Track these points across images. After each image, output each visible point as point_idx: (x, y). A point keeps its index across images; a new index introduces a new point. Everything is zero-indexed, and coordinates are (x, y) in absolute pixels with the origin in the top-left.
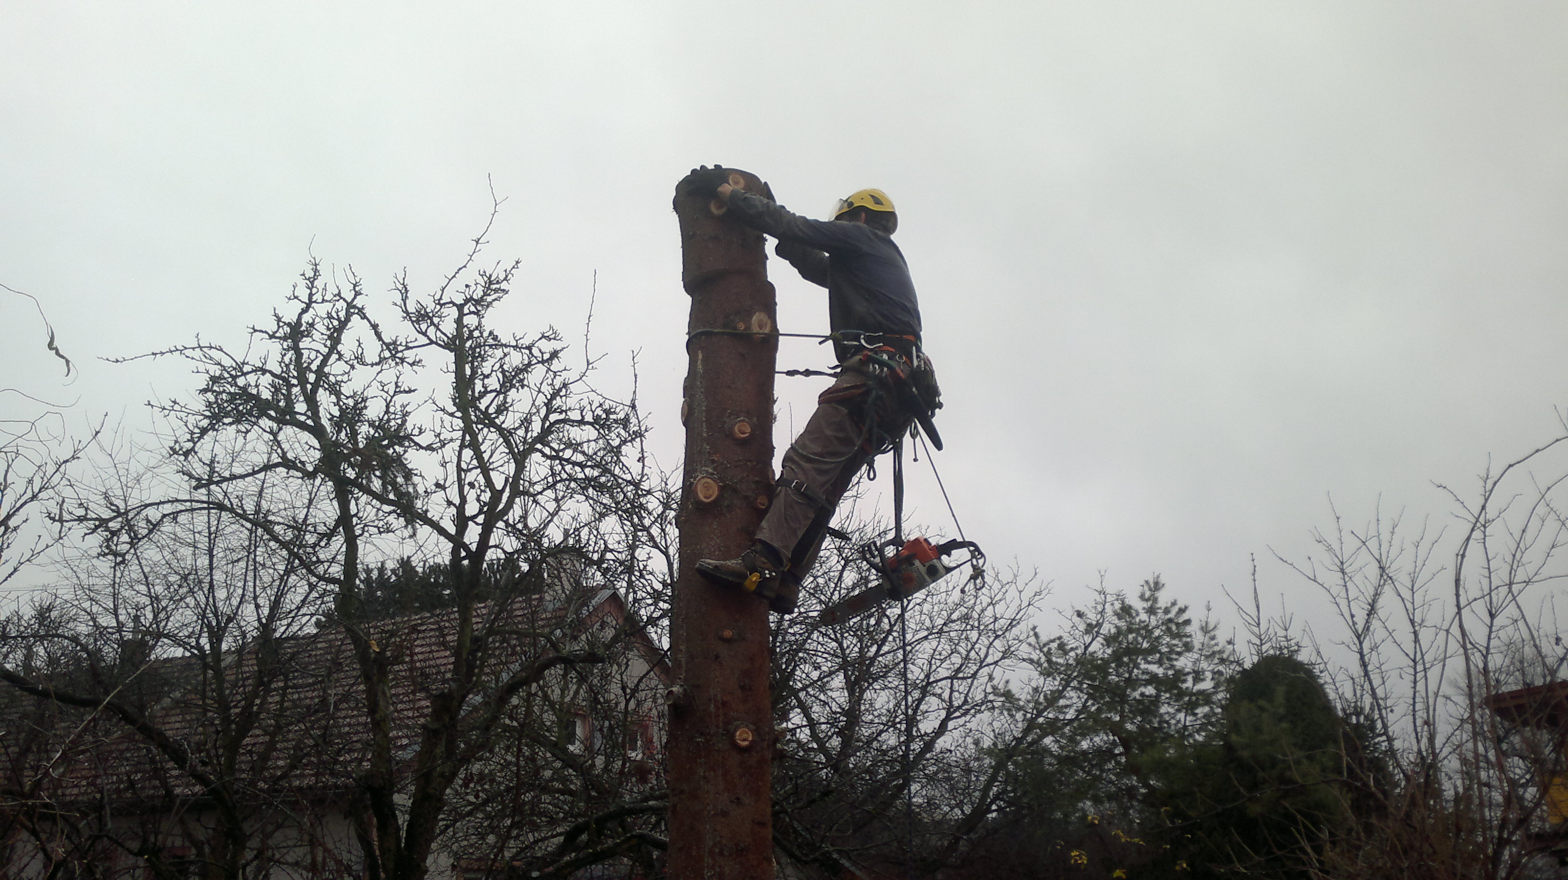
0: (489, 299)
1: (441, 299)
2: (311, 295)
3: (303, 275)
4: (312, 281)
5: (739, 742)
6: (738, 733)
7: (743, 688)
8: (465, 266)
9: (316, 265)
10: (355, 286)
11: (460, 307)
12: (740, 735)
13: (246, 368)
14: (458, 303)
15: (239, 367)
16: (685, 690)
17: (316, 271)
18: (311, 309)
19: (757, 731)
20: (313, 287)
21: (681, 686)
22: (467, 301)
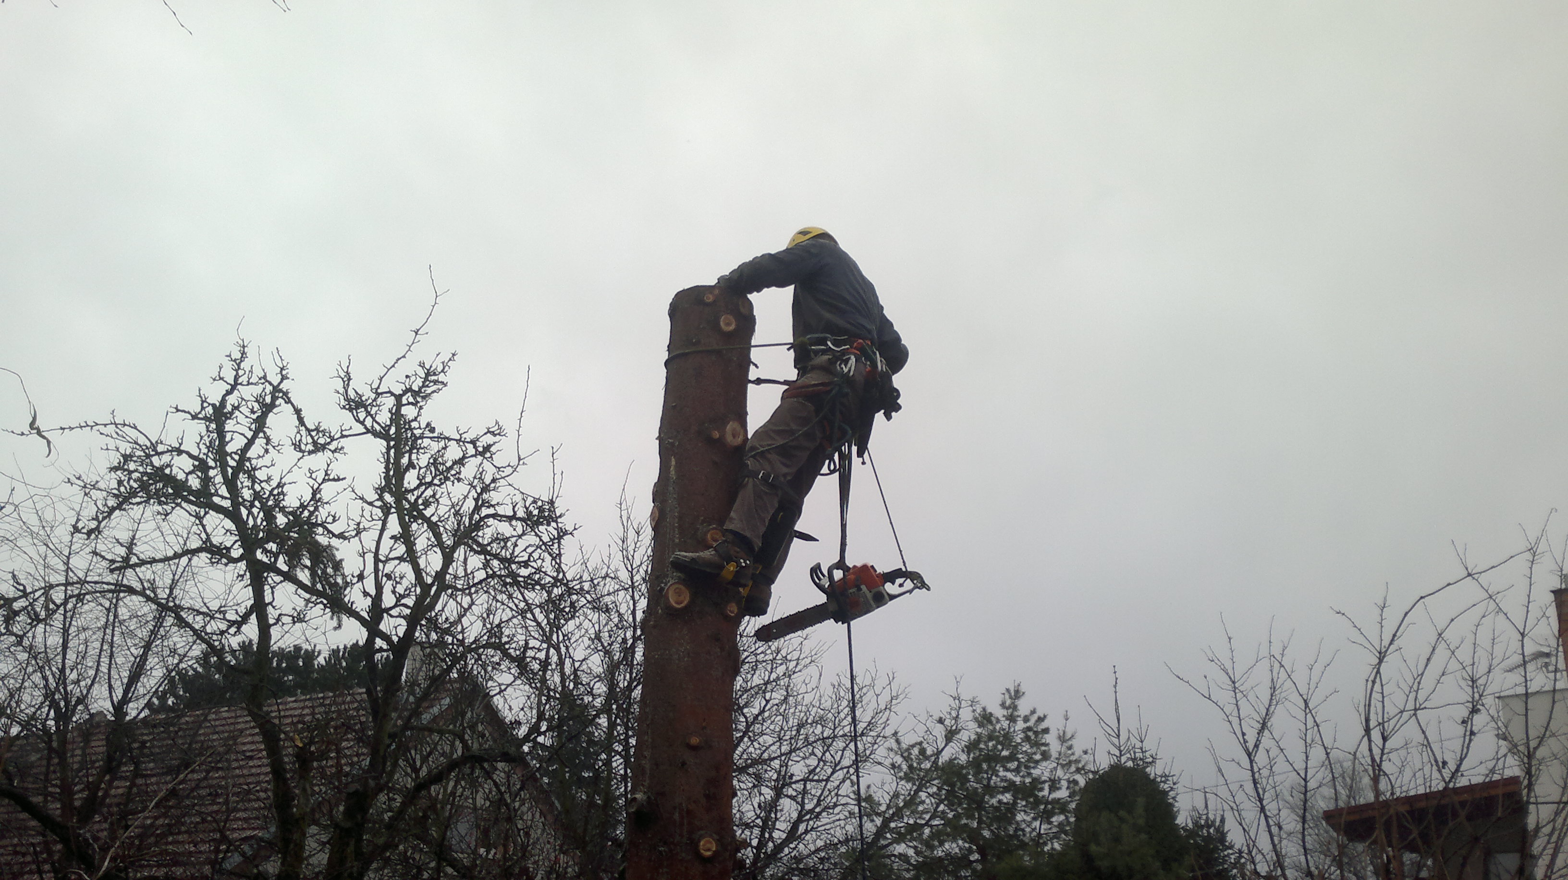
0: (429, 390)
1: (378, 387)
2: (236, 378)
3: (230, 356)
4: (238, 363)
5: (702, 851)
6: (702, 843)
7: (707, 796)
8: (404, 357)
9: (244, 347)
10: (282, 369)
11: (398, 398)
12: (704, 845)
13: (160, 448)
14: (397, 393)
15: (154, 446)
16: (649, 797)
17: (243, 353)
18: (236, 391)
19: (720, 841)
20: (239, 368)
21: (645, 793)
22: (405, 392)
